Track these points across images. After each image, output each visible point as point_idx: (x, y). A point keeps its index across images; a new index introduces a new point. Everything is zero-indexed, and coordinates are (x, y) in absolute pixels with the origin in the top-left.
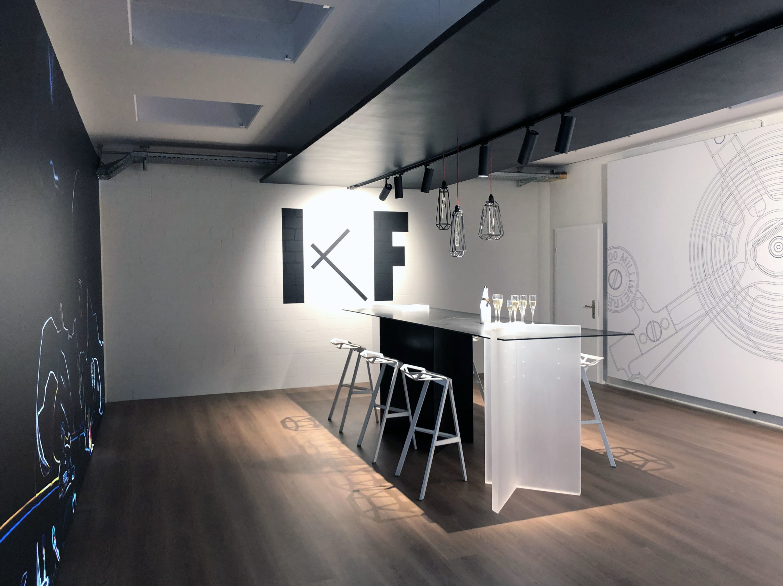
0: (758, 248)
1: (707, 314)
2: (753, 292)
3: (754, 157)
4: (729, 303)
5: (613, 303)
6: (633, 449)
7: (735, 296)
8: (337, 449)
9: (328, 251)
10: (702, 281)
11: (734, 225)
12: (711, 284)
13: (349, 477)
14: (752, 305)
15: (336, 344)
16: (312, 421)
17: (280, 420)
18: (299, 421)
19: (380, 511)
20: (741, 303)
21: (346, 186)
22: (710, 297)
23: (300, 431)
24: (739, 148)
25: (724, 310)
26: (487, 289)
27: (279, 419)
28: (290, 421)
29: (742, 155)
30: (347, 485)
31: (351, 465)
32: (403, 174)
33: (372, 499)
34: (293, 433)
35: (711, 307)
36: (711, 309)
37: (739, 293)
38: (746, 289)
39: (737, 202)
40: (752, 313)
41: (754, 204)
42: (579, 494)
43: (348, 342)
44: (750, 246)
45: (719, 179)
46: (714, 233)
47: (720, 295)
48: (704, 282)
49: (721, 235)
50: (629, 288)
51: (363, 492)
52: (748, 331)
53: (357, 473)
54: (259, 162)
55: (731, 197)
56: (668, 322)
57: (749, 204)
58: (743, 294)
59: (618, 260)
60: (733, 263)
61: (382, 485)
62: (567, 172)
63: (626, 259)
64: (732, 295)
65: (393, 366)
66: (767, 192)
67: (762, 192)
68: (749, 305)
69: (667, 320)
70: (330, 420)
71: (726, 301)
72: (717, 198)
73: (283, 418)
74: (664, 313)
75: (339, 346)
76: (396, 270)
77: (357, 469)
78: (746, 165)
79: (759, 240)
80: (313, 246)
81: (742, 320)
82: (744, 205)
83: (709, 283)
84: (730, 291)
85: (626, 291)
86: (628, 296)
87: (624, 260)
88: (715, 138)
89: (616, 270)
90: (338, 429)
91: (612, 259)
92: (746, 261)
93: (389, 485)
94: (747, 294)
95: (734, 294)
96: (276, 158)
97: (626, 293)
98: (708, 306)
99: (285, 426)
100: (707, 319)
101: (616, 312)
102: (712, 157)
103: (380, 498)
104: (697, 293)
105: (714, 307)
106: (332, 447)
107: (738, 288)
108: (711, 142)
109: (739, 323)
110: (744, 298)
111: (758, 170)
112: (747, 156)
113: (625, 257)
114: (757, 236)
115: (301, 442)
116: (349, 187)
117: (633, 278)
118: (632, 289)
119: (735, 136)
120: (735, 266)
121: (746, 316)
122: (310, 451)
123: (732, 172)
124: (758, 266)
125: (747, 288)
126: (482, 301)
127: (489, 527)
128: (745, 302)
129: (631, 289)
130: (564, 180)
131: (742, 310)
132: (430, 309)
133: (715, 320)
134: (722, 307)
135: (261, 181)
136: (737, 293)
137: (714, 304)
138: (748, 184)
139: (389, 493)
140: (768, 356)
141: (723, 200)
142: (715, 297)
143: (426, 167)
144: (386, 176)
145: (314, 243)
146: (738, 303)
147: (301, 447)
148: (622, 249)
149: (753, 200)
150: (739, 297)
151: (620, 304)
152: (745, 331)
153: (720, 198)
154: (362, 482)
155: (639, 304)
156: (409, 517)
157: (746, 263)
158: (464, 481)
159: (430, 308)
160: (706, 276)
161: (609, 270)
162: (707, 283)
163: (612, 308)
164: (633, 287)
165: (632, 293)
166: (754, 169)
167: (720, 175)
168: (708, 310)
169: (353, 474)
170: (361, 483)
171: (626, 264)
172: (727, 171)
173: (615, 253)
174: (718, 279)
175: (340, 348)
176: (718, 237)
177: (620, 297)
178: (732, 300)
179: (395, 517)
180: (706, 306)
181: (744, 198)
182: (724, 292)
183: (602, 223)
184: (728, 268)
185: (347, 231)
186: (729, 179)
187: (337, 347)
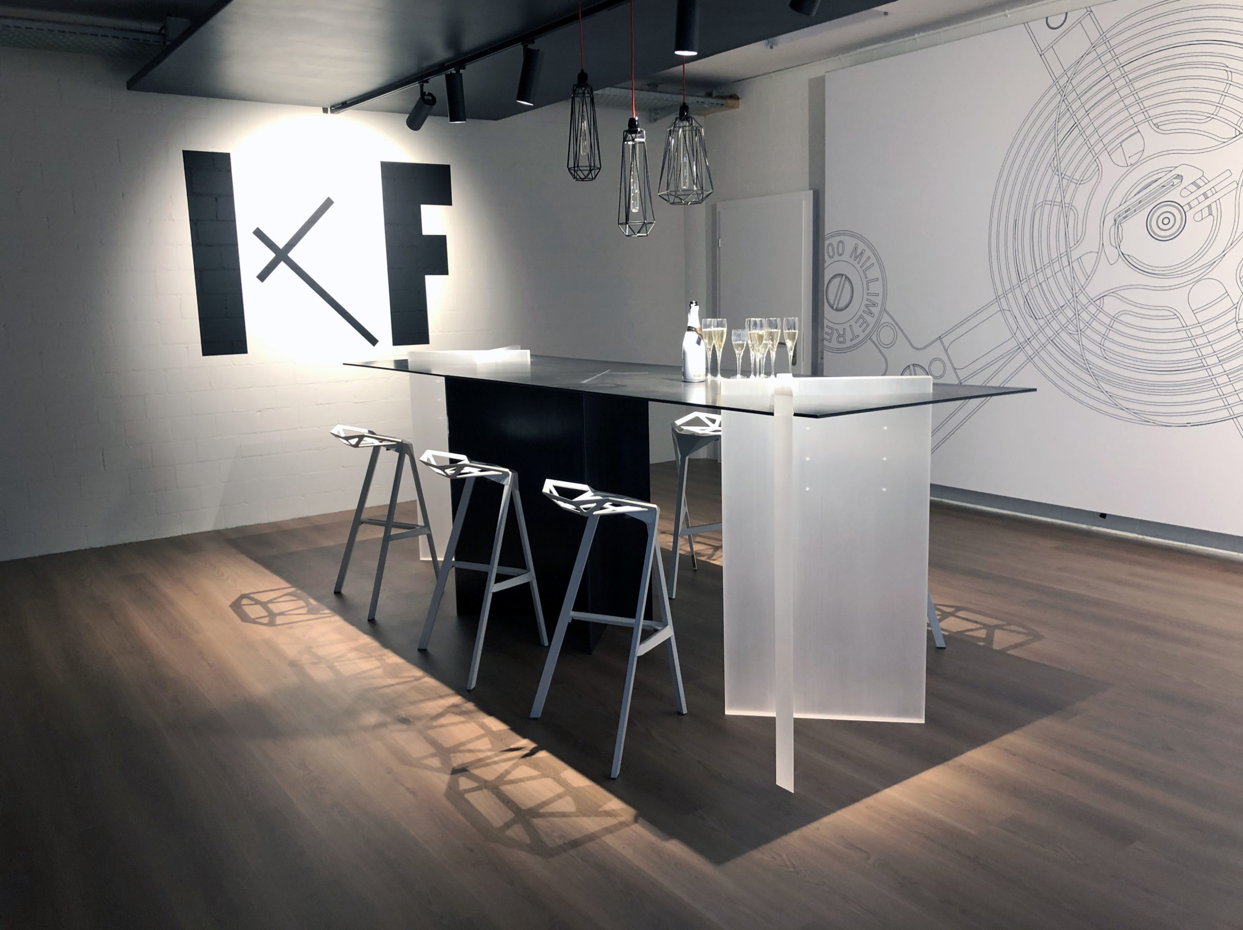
0: (1126, 226)
1: (1020, 348)
2: (1111, 305)
3: (1123, 53)
4: (1064, 328)
5: (835, 335)
6: (951, 604)
7: (1077, 314)
8: (378, 664)
9: (291, 245)
10: (1012, 289)
11: (1080, 182)
12: (1029, 294)
13: (431, 733)
14: (1110, 328)
15: (347, 438)
16: (299, 598)
17: (229, 603)
18: (271, 601)
19: (536, 821)
20: (1088, 325)
21: (321, 107)
22: (1028, 318)
23: (279, 625)
24: (1095, 36)
25: (1054, 340)
26: (698, 307)
27: (226, 602)
28: (250, 602)
29: (1101, 49)
30: (433, 755)
31: (422, 701)
32: (464, 68)
33: (506, 789)
34: (267, 632)
35: (1029, 335)
36: (1028, 339)
37: (1085, 308)
38: (1099, 300)
39: (1086, 141)
40: (1107, 344)
41: (1121, 143)
42: (922, 721)
43: (367, 432)
44: (1109, 222)
45: (1053, 98)
46: (1040, 200)
47: (1047, 312)
48: (1017, 291)
49: (1053, 203)
50: (867, 306)
51: (477, 772)
52: (1099, 376)
53: (443, 721)
54: (124, 38)
55: (1076, 131)
56: (944, 366)
57: (1111, 142)
58: (1092, 309)
59: (846, 256)
60: (1075, 255)
61: (512, 747)
62: (740, 97)
63: (862, 254)
64: (1069, 313)
65: (501, 483)
66: (1148, 119)
67: (1140, 118)
68: (1103, 330)
69: (943, 362)
70: (338, 593)
71: (1059, 323)
72: (1049, 133)
73: (234, 598)
74: (937, 350)
75: (354, 441)
76: (432, 282)
77: (440, 710)
78: (1109, 68)
79: (1129, 209)
80: (259, 233)
81: (1088, 356)
82: (1101, 145)
83: (1026, 291)
84: (1066, 305)
85: (861, 312)
86: (865, 321)
87: (857, 255)
88: (1047, 18)
89: (842, 275)
90: (365, 615)
91: (834, 254)
92: (1100, 250)
93: (527, 744)
94: (1100, 309)
95: (1074, 311)
96: (163, 31)
97: (861, 317)
98: (1023, 333)
99: (244, 618)
100: (1021, 358)
101: (839, 351)
102: (1041, 56)
103: (522, 784)
104: (1002, 310)
105: (1035, 335)
106: (364, 657)
107: (1083, 299)
108: (1039, 27)
109: (1083, 361)
110: (1094, 317)
111: (1131, 77)
112: (1111, 50)
113: (859, 252)
114: (1123, 201)
115: (291, 651)
116: (327, 109)
117: (877, 287)
118: (872, 309)
119: (1089, 12)
120: (1077, 259)
121: (1097, 350)
122: (320, 674)
123: (1079, 84)
124: (1124, 257)
125: (1100, 298)
126: (688, 334)
127: (796, 834)
128: (1095, 324)
129: (870, 308)
130: (733, 111)
131: (1088, 338)
132: (531, 358)
133: (1036, 359)
134: (1050, 333)
135: (131, 85)
136: (1079, 307)
137: (1035, 329)
138: (1111, 106)
139: (535, 766)
140: (1135, 418)
141: (1060, 138)
142: (1037, 318)
143: (527, 46)
144: (421, 76)
145: (259, 228)
146: (1082, 326)
147: (293, 664)
148: (852, 235)
149: (1121, 134)
150: (1084, 315)
151: (849, 336)
152: (1092, 375)
153: (1052, 135)
154: (463, 744)
155: (886, 335)
156: (609, 830)
157: (1099, 254)
158: (680, 714)
159: (531, 355)
160: (1021, 279)
161: (828, 274)
162: (1022, 291)
163: (834, 344)
164: (874, 305)
165: (873, 316)
166: (1124, 76)
167: (1054, 90)
168: (1022, 340)
169: (435, 723)
170: (462, 748)
171: (861, 264)
172: (1070, 80)
173: (841, 244)
174: (1044, 284)
175: (356, 446)
176: (1047, 208)
177: (849, 324)
178: (1070, 321)
179: (578, 836)
180: (1018, 334)
181: (1101, 132)
182: (1055, 308)
183: (810, 189)
184: (1065, 263)
185: (328, 203)
186: (1073, 95)
187: (351, 445)
